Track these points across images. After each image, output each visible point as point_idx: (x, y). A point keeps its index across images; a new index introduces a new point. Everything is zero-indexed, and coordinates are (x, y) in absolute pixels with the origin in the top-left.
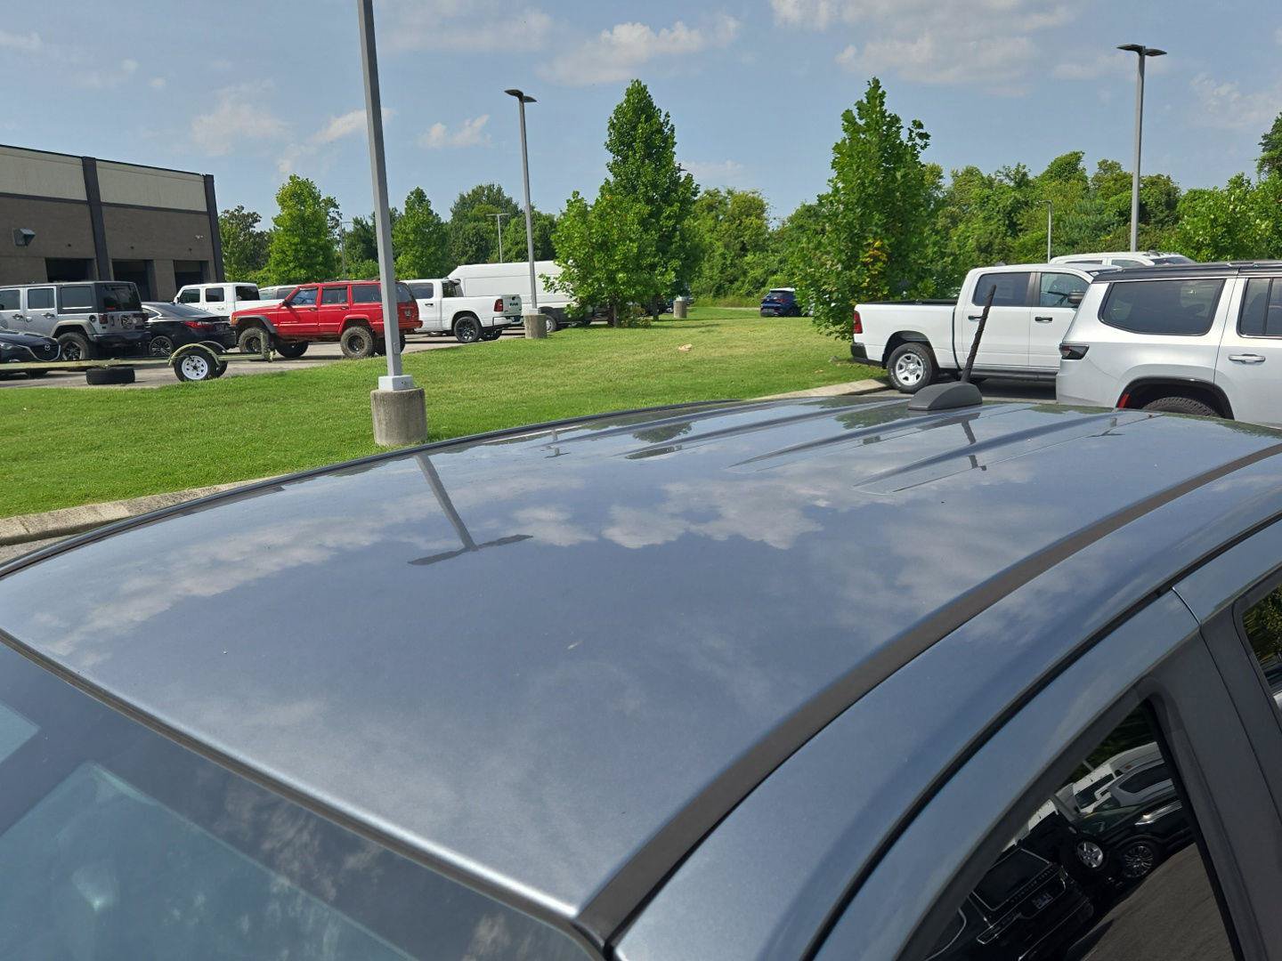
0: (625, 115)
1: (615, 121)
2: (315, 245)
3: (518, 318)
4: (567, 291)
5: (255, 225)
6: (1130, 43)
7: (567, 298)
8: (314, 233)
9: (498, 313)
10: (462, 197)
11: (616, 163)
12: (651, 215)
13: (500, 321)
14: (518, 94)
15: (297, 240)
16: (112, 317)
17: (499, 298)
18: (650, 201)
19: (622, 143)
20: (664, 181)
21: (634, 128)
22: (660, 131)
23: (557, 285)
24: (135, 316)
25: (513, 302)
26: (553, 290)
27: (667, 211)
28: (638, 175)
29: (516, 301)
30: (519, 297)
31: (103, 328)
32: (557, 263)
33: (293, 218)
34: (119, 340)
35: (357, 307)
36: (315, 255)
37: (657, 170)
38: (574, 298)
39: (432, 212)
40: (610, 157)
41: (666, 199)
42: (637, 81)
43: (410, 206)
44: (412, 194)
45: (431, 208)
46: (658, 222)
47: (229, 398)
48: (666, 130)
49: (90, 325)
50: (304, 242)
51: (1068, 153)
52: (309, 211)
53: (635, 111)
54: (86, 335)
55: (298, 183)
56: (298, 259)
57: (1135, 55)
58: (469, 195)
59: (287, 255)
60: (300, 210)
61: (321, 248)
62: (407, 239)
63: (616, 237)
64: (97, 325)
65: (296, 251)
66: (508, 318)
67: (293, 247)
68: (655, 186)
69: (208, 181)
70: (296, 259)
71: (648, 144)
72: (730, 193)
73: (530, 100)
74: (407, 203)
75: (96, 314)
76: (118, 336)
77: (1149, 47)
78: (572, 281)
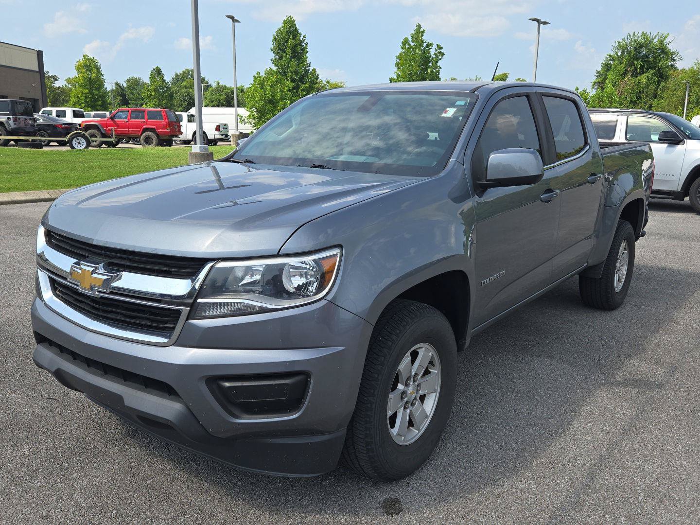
0: (282, 34)
1: (276, 37)
2: (97, 95)
3: (227, 136)
4: (251, 124)
5: (55, 82)
6: (534, 17)
7: (251, 128)
8: (97, 88)
9: (217, 132)
10: (177, 75)
11: (276, 59)
12: (294, 88)
13: (218, 136)
14: (232, 18)
15: (87, 91)
16: (19, 119)
17: (218, 124)
18: (293, 81)
19: (280, 49)
20: (302, 71)
21: (287, 41)
22: (300, 44)
23: (246, 121)
24: (30, 119)
25: (224, 127)
26: (244, 123)
27: (303, 87)
28: (288, 67)
29: (226, 127)
30: (227, 125)
31: (15, 124)
32: (246, 109)
33: (85, 79)
34: (23, 131)
35: (150, 122)
36: (97, 100)
37: (298, 65)
38: (255, 128)
39: (165, 81)
40: (273, 56)
41: (302, 80)
42: (290, 17)
43: (152, 77)
44: (154, 69)
45: (165, 78)
46: (297, 92)
47: (104, 157)
48: (303, 44)
49: (7, 122)
50: (90, 93)
51: (502, 73)
52: (94, 75)
53: (288, 32)
54: (5, 127)
55: (88, 59)
56: (87, 102)
57: (536, 23)
58: (181, 74)
59: (80, 100)
60: (89, 74)
61: (100, 97)
62: (151, 95)
63: (279, 98)
64: (11, 122)
65: (86, 97)
66: (222, 135)
67: (84, 95)
68: (296, 73)
69: (40, 54)
70: (86, 102)
71: (294, 51)
72: (328, 82)
73: (238, 21)
74: (151, 74)
75: (11, 117)
76: (22, 129)
77: (542, 20)
78: (254, 119)
